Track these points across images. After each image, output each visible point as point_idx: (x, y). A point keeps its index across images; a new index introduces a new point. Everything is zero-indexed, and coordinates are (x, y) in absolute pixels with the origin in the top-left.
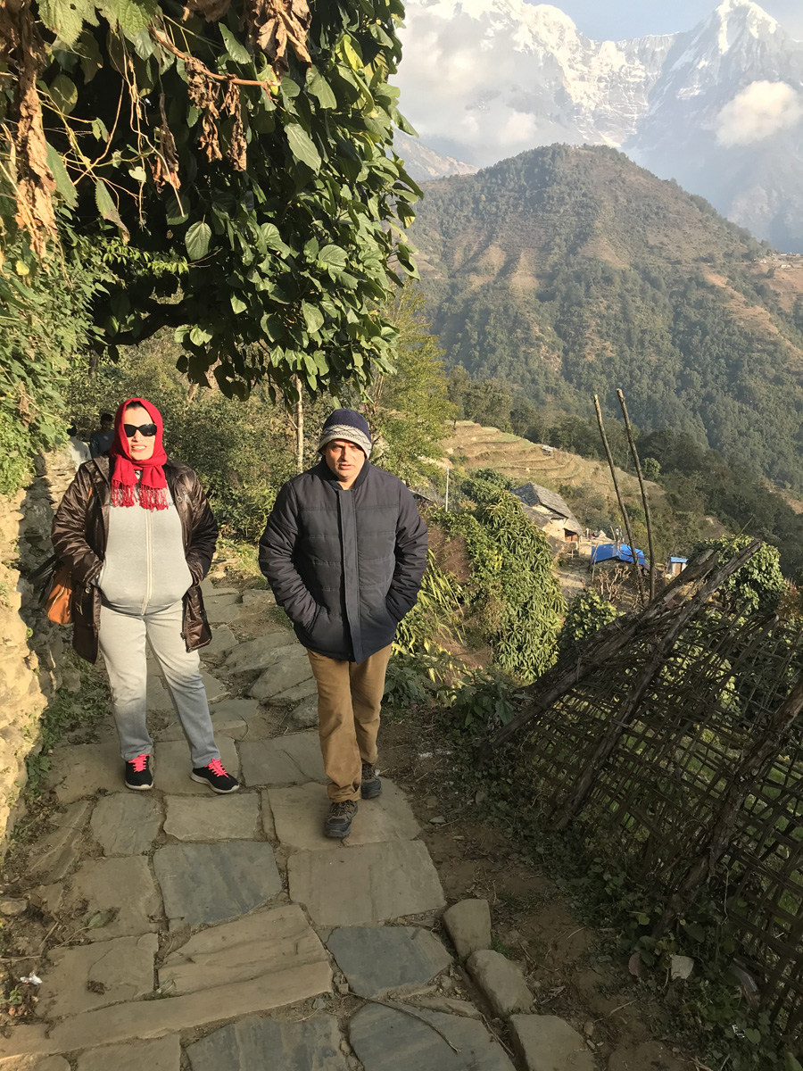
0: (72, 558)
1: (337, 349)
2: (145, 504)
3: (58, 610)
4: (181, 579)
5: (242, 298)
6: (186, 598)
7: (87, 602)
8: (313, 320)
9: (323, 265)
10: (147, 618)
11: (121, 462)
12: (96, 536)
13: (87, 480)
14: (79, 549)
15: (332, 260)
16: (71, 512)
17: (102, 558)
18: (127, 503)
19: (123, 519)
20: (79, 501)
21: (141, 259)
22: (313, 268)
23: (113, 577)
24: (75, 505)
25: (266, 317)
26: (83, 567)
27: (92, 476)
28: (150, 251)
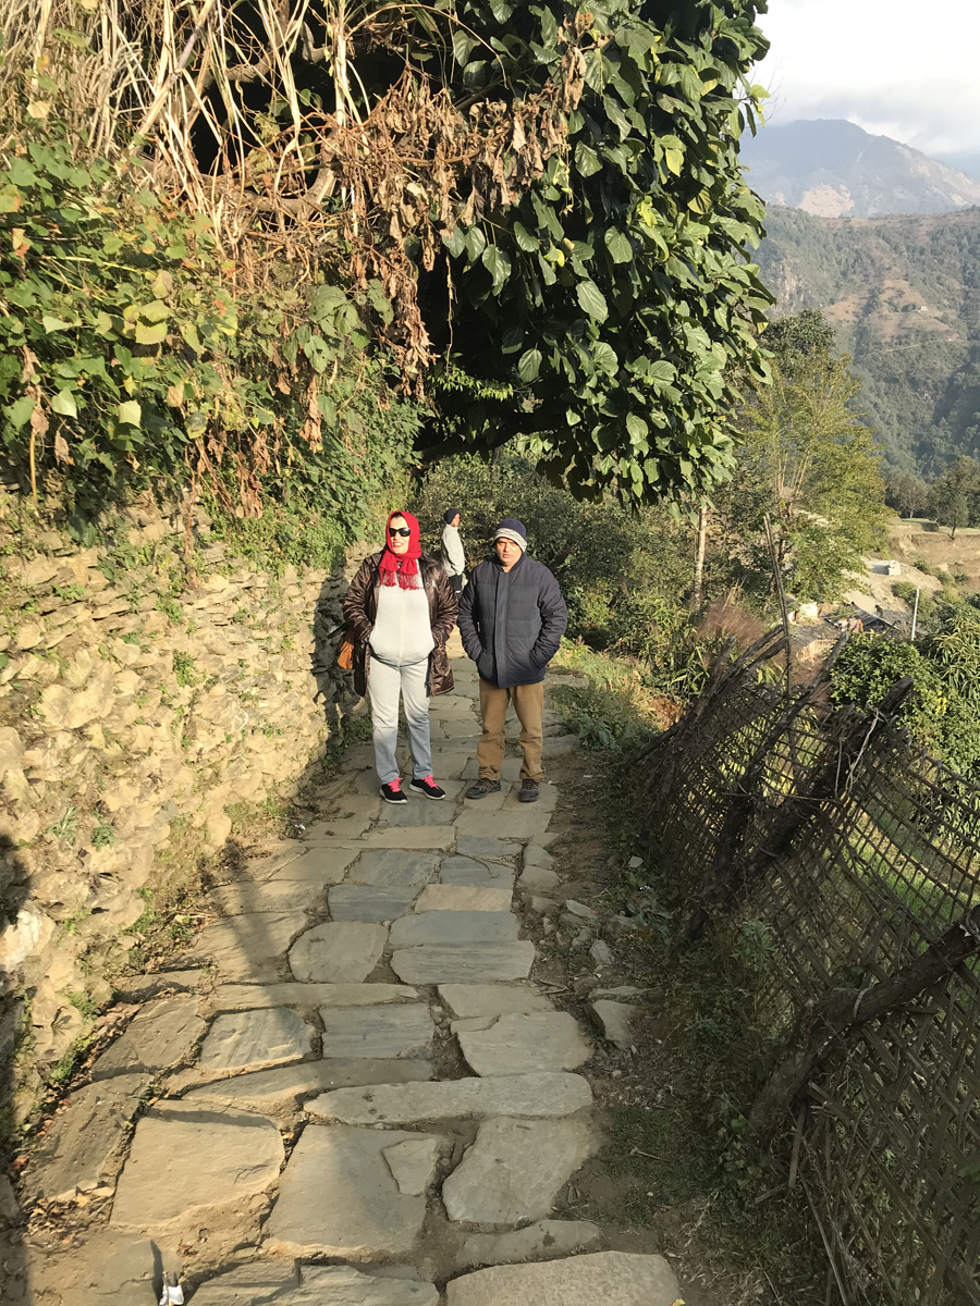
0: (353, 622)
1: (669, 456)
2: (403, 586)
3: (344, 660)
4: (427, 643)
5: (576, 411)
6: (431, 656)
7: (363, 652)
8: (637, 431)
9: (649, 380)
10: (402, 669)
11: (387, 553)
12: (370, 610)
13: (367, 570)
14: (360, 617)
15: (659, 375)
16: (355, 591)
17: (373, 624)
18: (390, 584)
19: (389, 597)
20: (361, 584)
21: (474, 387)
22: (639, 383)
23: (378, 638)
24: (358, 587)
25: (597, 428)
26: (360, 629)
27: (370, 567)
28: (483, 380)
